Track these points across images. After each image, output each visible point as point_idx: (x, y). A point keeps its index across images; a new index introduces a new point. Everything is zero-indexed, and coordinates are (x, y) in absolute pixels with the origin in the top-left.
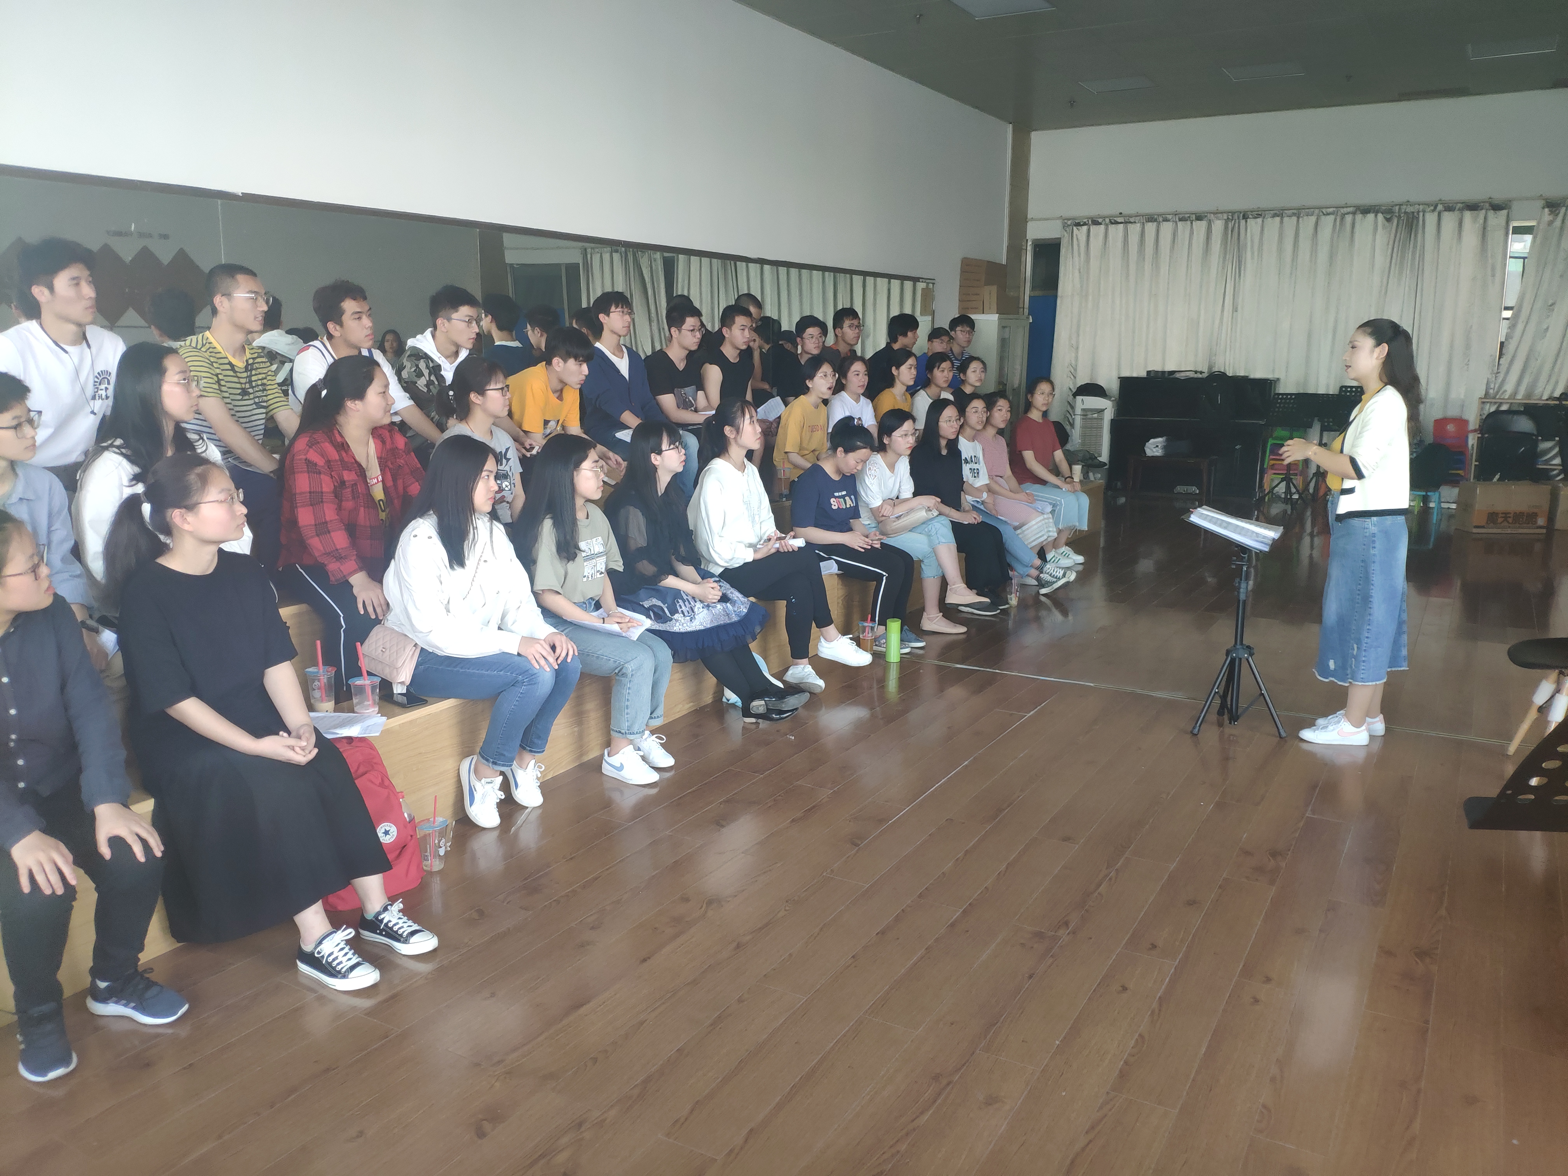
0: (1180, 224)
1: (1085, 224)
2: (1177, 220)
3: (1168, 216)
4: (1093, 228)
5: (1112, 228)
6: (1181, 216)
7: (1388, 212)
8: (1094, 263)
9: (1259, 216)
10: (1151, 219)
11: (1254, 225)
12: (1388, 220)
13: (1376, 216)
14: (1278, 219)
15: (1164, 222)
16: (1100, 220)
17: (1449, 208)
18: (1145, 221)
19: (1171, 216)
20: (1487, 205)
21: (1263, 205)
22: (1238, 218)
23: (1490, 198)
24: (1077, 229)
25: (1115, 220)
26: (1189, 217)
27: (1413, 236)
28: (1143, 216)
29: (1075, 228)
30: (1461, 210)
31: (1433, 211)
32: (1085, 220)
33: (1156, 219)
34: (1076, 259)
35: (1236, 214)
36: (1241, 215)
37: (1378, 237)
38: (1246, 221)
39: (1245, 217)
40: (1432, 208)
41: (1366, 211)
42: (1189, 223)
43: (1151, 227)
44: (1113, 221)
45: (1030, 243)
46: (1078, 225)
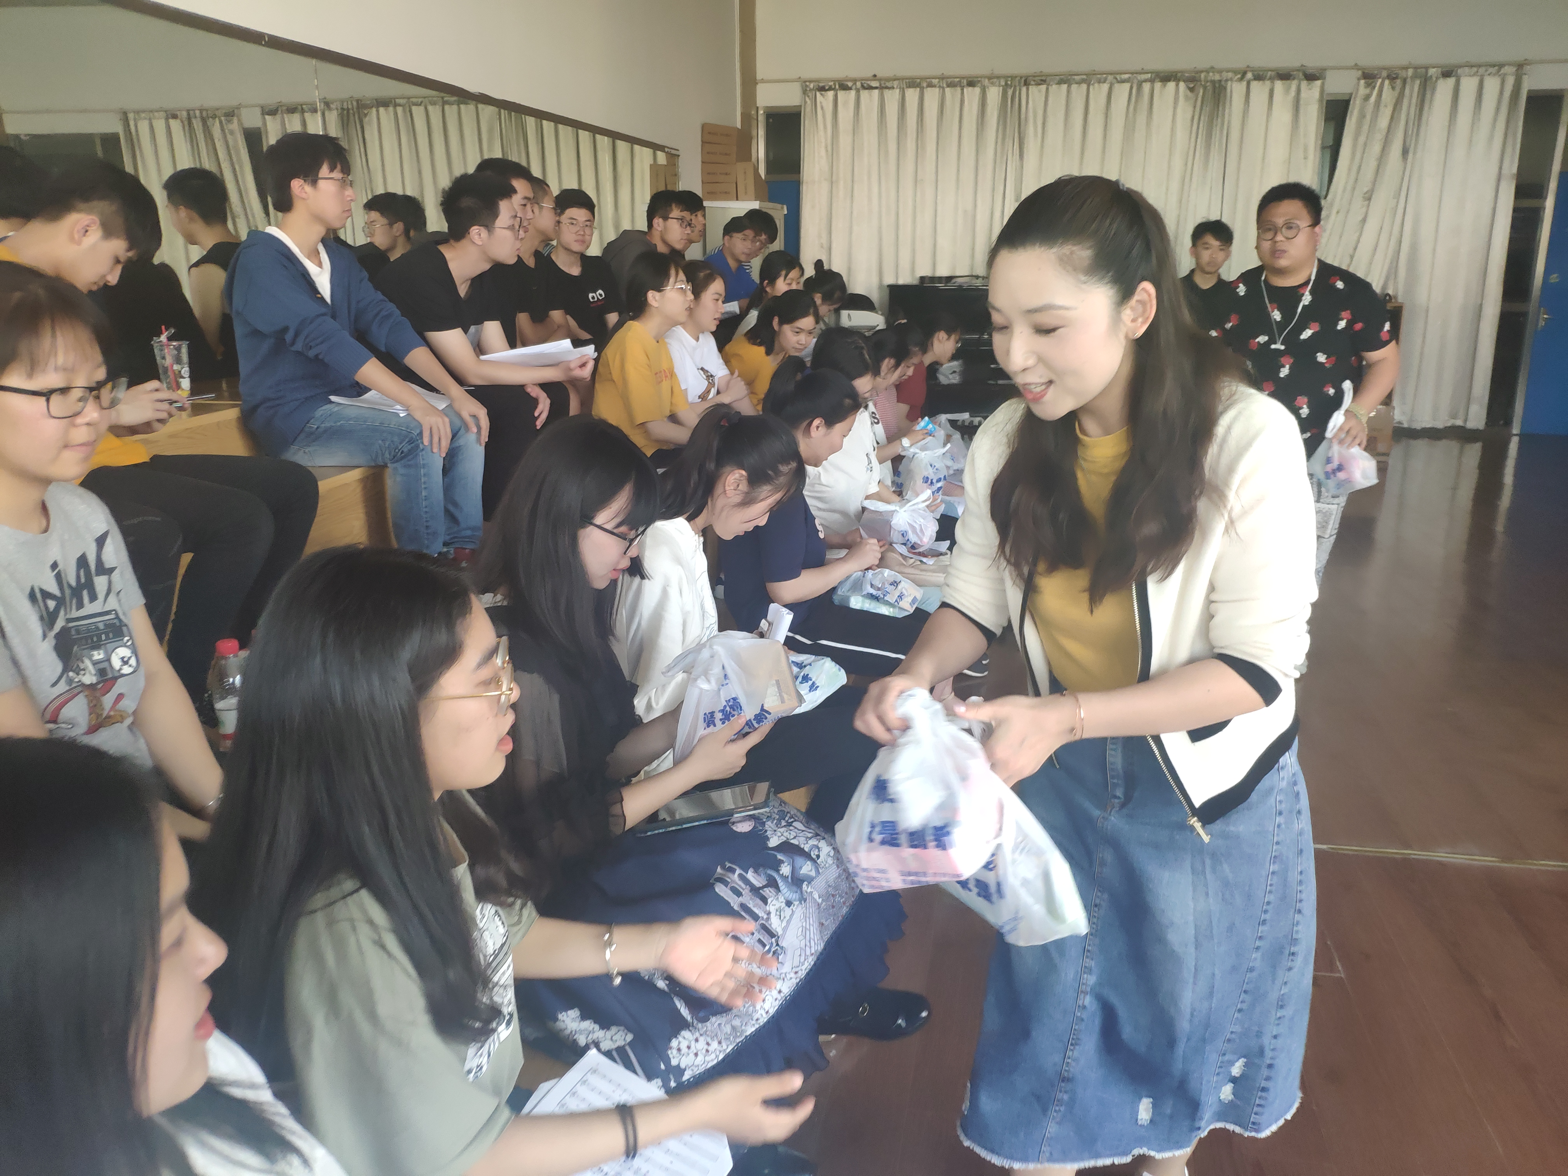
0: (948, 90)
1: (830, 89)
2: (945, 85)
3: (933, 81)
4: (841, 94)
5: (864, 94)
6: (949, 80)
7: (1192, 80)
8: (845, 140)
9: (1043, 82)
10: (913, 83)
11: (1036, 93)
12: (1192, 90)
13: (1177, 85)
14: (1064, 87)
15: (929, 89)
16: (850, 84)
17: (1259, 77)
18: (905, 87)
19: (937, 80)
20: (1301, 75)
21: (1047, 70)
22: (1020, 83)
23: (1302, 66)
24: (821, 94)
25: (868, 84)
26: (960, 81)
27: (1220, 108)
28: (903, 79)
29: (818, 94)
30: (1272, 79)
31: (1241, 79)
32: (830, 84)
33: (920, 83)
34: (822, 133)
35: (1017, 79)
36: (1023, 80)
37: (1179, 110)
38: (1028, 89)
39: (1026, 84)
40: (1239, 76)
41: (1166, 78)
42: (959, 89)
43: (912, 95)
44: (865, 85)
45: (761, 112)
46: (822, 89)
